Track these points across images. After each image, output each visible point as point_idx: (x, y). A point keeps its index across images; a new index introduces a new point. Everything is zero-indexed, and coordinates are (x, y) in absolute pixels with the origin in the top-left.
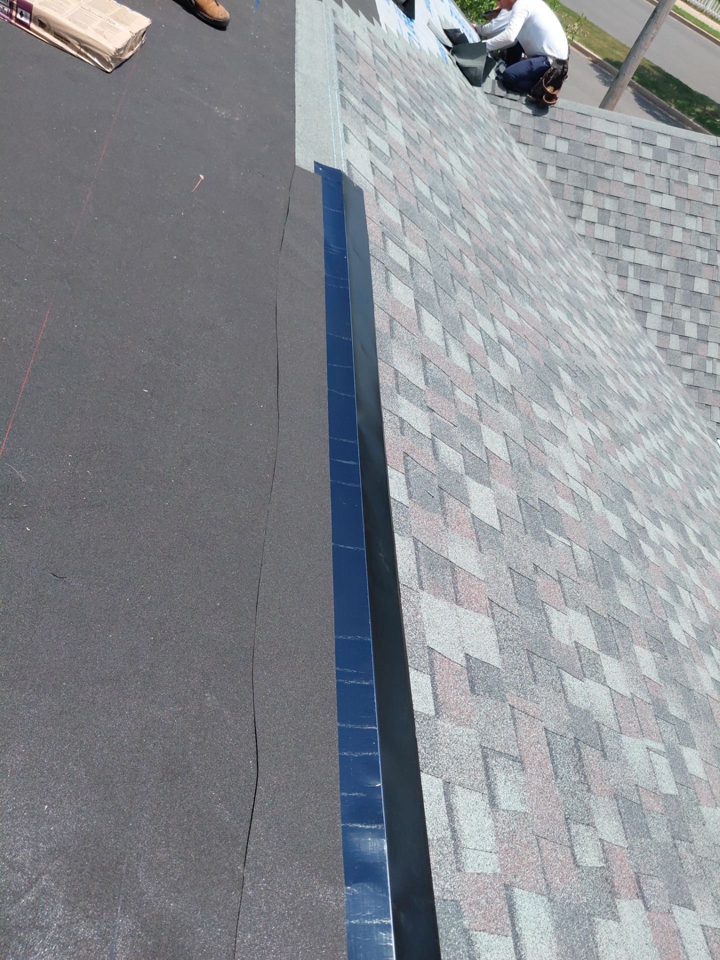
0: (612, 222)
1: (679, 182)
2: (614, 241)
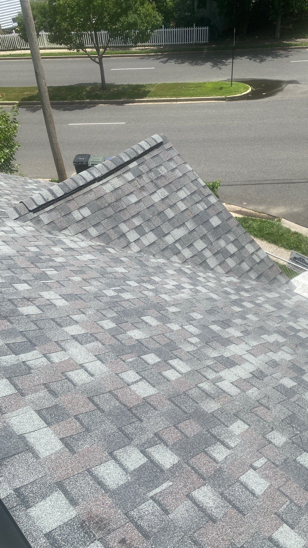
0: (147, 229)
1: (158, 178)
2: (157, 239)
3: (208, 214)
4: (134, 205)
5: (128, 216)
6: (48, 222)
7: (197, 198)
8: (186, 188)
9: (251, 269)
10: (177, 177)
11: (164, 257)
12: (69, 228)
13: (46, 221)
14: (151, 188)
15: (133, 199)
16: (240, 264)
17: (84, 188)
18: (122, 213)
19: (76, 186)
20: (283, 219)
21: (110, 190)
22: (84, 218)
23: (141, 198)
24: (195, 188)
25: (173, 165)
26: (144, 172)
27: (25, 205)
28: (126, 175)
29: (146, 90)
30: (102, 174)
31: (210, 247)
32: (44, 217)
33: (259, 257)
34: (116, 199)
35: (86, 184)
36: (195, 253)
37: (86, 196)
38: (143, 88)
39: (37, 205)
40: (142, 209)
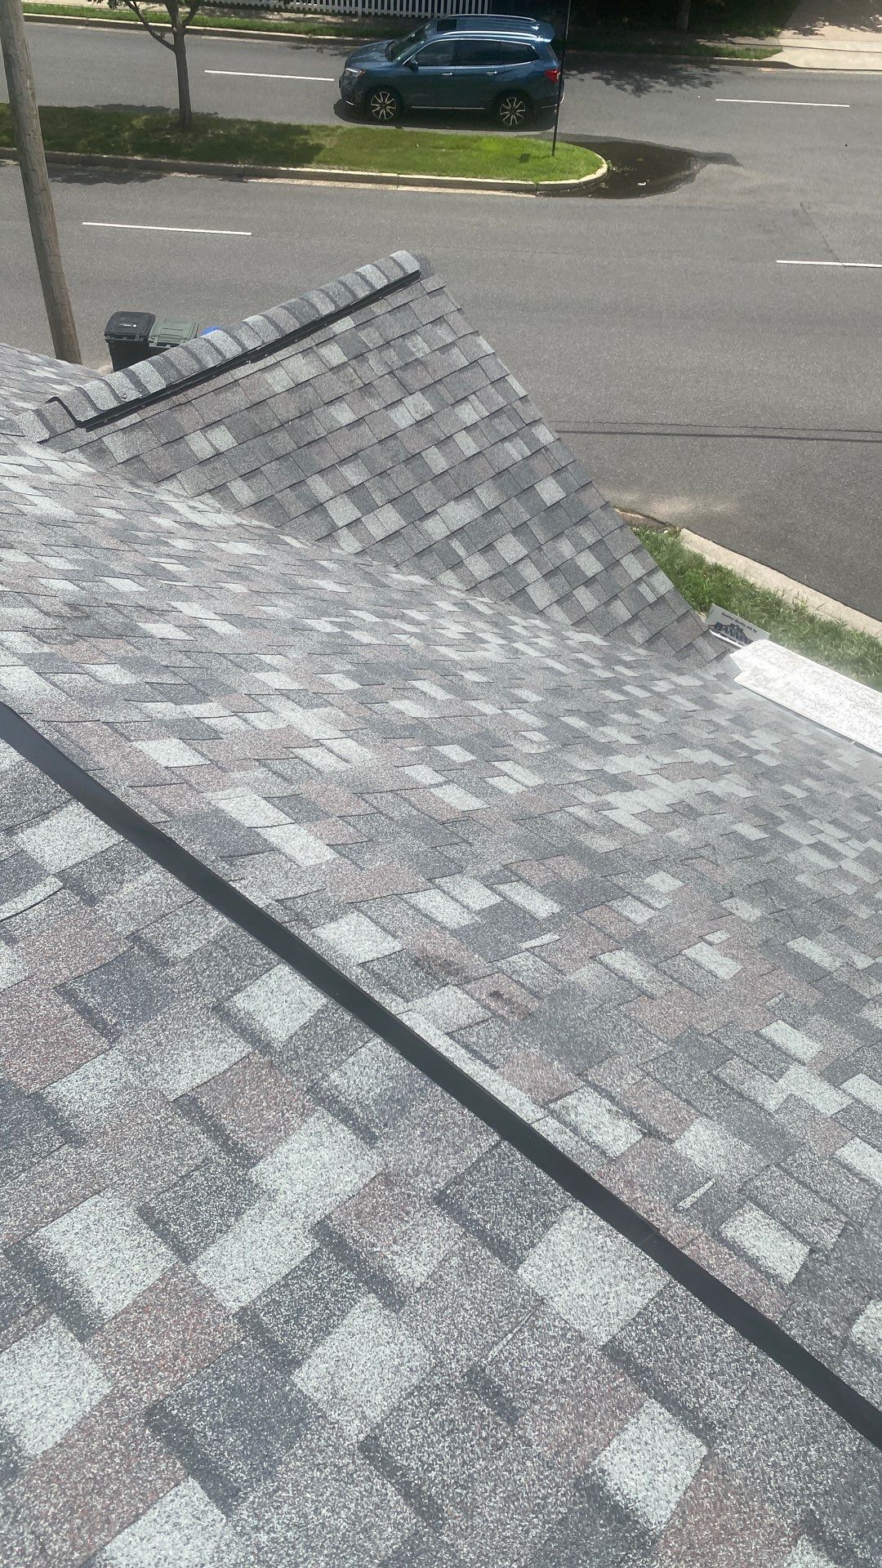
0: (378, 498)
1: (406, 367)
2: (404, 523)
3: (531, 471)
4: (345, 431)
5: (330, 459)
6: (127, 456)
7: (505, 426)
8: (478, 397)
9: (635, 617)
10: (455, 369)
11: (422, 571)
12: (179, 476)
13: (121, 455)
14: (390, 389)
15: (344, 415)
16: (607, 603)
17: (218, 375)
18: (315, 449)
19: (197, 368)
20: (685, 531)
21: (284, 387)
22: (218, 454)
23: (362, 414)
24: (501, 401)
25: (444, 335)
26: (371, 346)
27: (66, 408)
28: (324, 351)
29: (311, 143)
30: (263, 343)
31: (535, 555)
32: (116, 442)
33: (653, 590)
34: (301, 412)
35: (221, 366)
36: (498, 569)
37: (222, 396)
38: (302, 137)
39: (96, 409)
40: (365, 444)
